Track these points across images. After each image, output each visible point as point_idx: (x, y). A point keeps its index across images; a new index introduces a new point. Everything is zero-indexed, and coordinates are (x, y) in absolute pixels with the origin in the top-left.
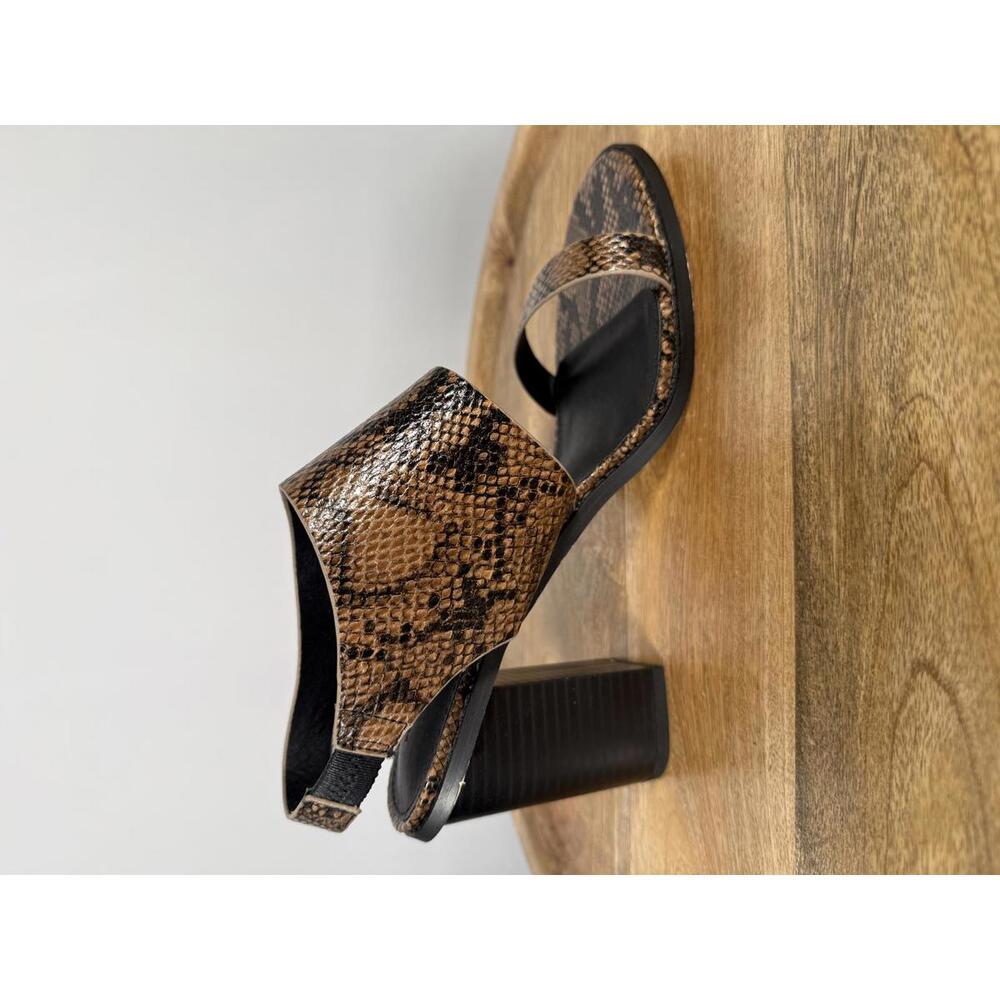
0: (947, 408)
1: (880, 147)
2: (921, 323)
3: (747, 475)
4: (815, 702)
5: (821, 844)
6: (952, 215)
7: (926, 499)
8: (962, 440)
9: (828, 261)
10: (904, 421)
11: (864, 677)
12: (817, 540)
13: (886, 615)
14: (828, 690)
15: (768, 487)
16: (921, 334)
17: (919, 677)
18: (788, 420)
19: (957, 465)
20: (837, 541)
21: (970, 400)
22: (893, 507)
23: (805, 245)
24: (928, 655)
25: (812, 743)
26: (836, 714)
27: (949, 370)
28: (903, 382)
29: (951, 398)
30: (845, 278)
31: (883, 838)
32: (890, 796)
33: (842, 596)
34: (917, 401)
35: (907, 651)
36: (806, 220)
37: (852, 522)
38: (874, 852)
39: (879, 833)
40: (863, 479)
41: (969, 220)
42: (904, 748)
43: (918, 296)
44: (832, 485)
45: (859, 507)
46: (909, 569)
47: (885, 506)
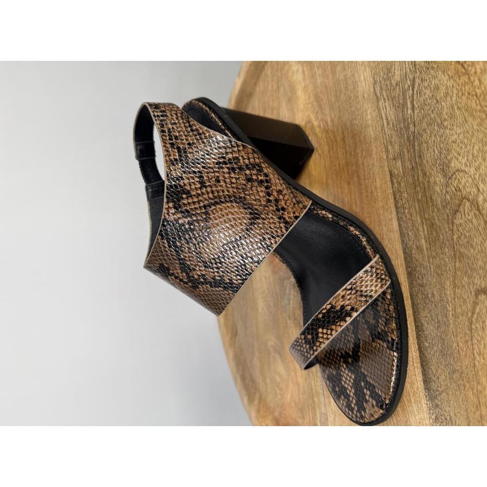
0: (472, 173)
1: (421, 72)
2: (453, 140)
4: (426, 324)
5: (440, 394)
6: (460, 93)
7: (469, 215)
8: (482, 185)
9: (402, 123)
10: (452, 183)
11: (450, 305)
12: (415, 247)
13: (458, 273)
14: (431, 316)
15: (385, 229)
16: (454, 145)
17: (480, 297)
18: (391, 197)
19: (482, 196)
20: (426, 245)
21: (483, 167)
22: (453, 223)
23: (389, 119)
24: (483, 286)
25: (427, 344)
26: (438, 327)
27: (471, 157)
28: (448, 167)
29: (474, 169)
30: (412, 128)
31: (474, 381)
32: (474, 359)
33: (432, 269)
34: (457, 174)
35: (471, 287)
36: (388, 108)
37: (432, 234)
38: (470, 390)
39: (472, 379)
40: (435, 214)
41: (469, 94)
42: (478, 333)
43: (450, 129)
44: (419, 220)
45: (435, 227)
46: (466, 249)
47: (448, 223)
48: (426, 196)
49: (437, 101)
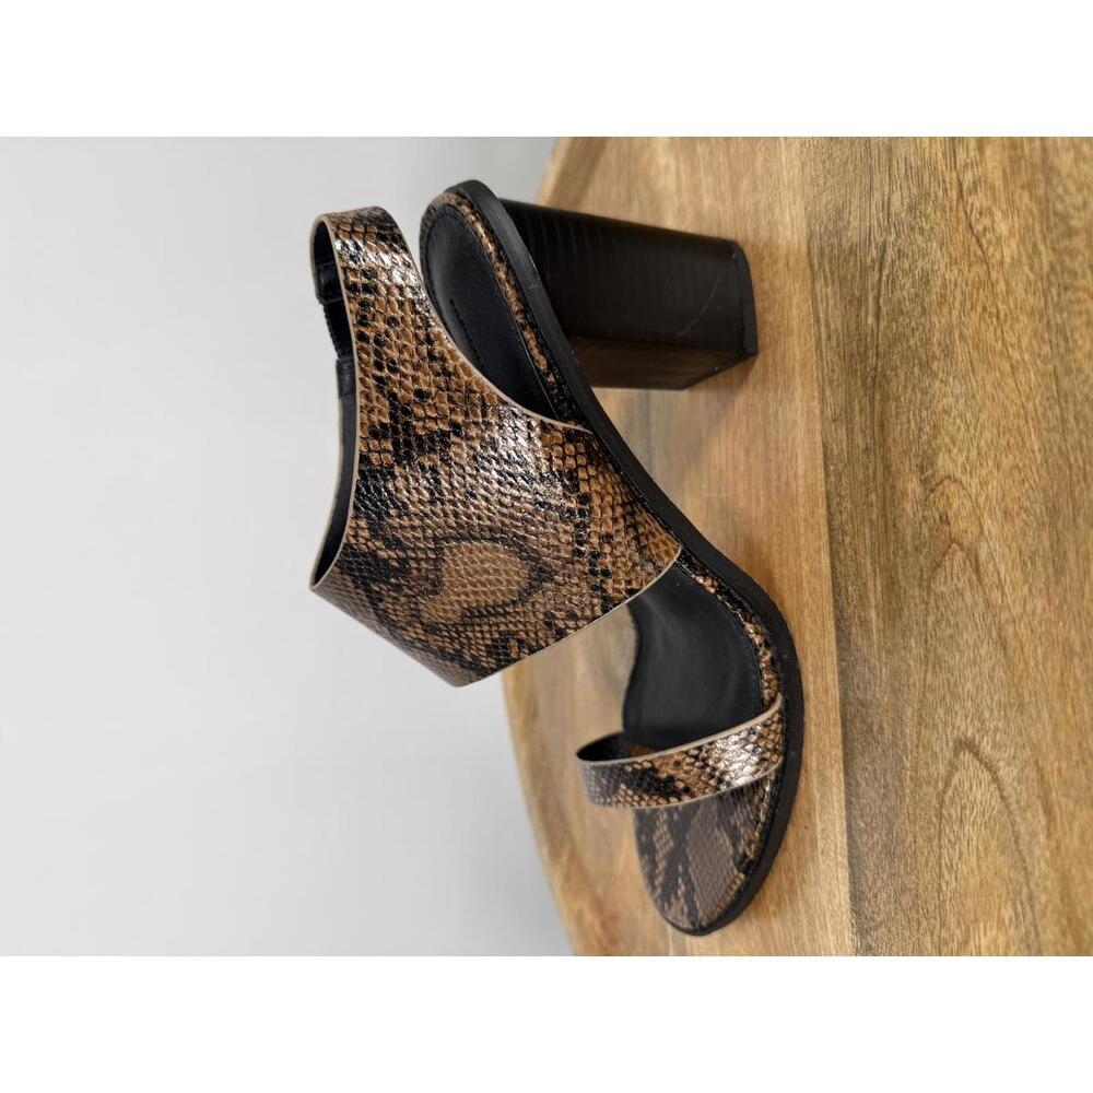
0: (974, 491)
1: (898, 235)
2: (946, 407)
3: (784, 554)
4: (864, 784)
5: (876, 928)
6: (969, 304)
7: (959, 579)
8: (989, 521)
9: (855, 343)
10: (935, 502)
11: (909, 757)
12: (856, 620)
13: (928, 695)
14: (875, 770)
15: (806, 567)
16: (946, 417)
17: (961, 755)
18: (822, 500)
19: (986, 546)
20: (877, 621)
21: (995, 483)
22: (929, 588)
23: (832, 327)
24: (969, 734)
25: (862, 825)
26: (884, 795)
27: (974, 453)
28: (932, 464)
29: (977, 481)
30: (872, 361)
31: (936, 919)
32: (940, 876)
33: (884, 676)
34: (946, 483)
35: (949, 730)
36: (831, 302)
37: (890, 603)
38: (928, 934)
39: (933, 915)
40: (898, 560)
41: (985, 309)
42: (951, 827)
43: (942, 381)
44: (868, 565)
45: (896, 587)
46: (947, 649)
47: (920, 586)
48: (886, 516)
49: (924, 311)
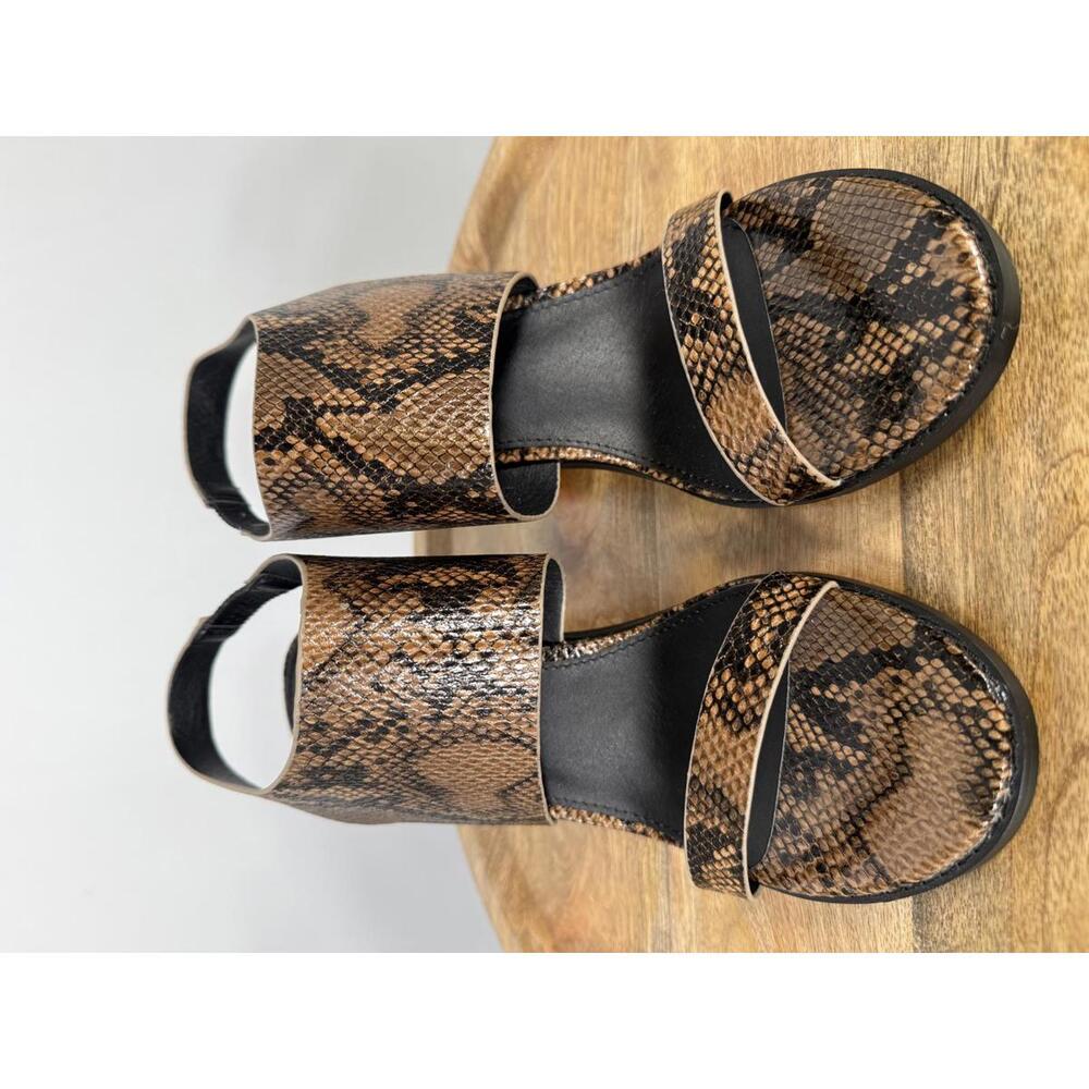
2: (1079, 372)
10: (1057, 480)
16: (1078, 384)
22: (1044, 576)
28: (1055, 437)
32: (1046, 896)
34: (1075, 457)
35: (1066, 734)
37: (986, 591)
39: (1032, 938)
43: (1074, 342)
44: (957, 548)
45: (995, 574)
46: (1068, 643)
47: (1031, 573)
48: (985, 494)
49: (1052, 264)
